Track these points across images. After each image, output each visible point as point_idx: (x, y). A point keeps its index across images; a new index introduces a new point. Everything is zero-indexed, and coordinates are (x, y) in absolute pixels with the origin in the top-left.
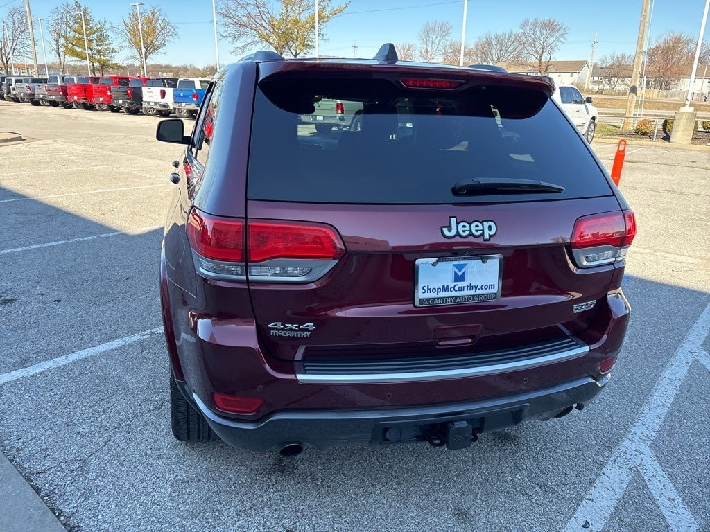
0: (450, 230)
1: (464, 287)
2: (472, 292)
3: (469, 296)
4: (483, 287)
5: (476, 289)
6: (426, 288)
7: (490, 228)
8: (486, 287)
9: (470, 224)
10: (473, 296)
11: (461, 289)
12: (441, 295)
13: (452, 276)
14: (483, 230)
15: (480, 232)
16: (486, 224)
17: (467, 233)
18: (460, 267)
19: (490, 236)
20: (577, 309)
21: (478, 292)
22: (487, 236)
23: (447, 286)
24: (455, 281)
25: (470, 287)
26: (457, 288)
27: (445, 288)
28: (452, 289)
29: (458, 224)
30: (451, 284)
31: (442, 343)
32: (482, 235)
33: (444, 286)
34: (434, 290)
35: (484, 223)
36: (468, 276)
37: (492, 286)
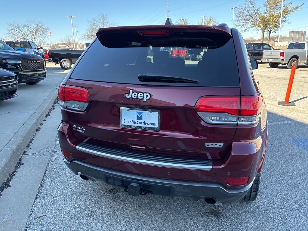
0: (128, 95)
1: (142, 123)
2: (145, 126)
3: (144, 127)
4: (151, 124)
5: (147, 124)
6: (125, 121)
7: (147, 96)
8: (152, 124)
9: (138, 93)
10: (146, 127)
11: (140, 123)
12: (132, 124)
13: (136, 117)
14: (143, 97)
15: (142, 98)
16: (145, 95)
17: (136, 97)
18: (140, 113)
19: (146, 100)
20: (208, 145)
21: (148, 126)
22: (144, 100)
23: (134, 121)
24: (137, 119)
25: (144, 123)
26: (138, 122)
27: (133, 122)
28: (136, 123)
29: (133, 92)
30: (136, 121)
31: (133, 146)
32: (143, 99)
33: (132, 121)
34: (128, 122)
35: (145, 94)
36: (143, 118)
37: (155, 124)
